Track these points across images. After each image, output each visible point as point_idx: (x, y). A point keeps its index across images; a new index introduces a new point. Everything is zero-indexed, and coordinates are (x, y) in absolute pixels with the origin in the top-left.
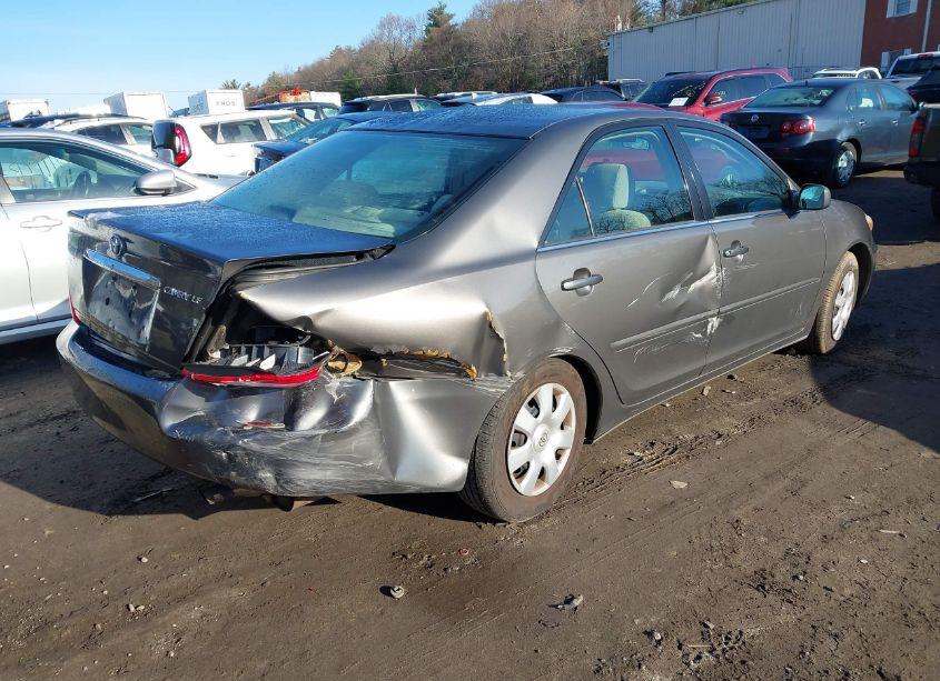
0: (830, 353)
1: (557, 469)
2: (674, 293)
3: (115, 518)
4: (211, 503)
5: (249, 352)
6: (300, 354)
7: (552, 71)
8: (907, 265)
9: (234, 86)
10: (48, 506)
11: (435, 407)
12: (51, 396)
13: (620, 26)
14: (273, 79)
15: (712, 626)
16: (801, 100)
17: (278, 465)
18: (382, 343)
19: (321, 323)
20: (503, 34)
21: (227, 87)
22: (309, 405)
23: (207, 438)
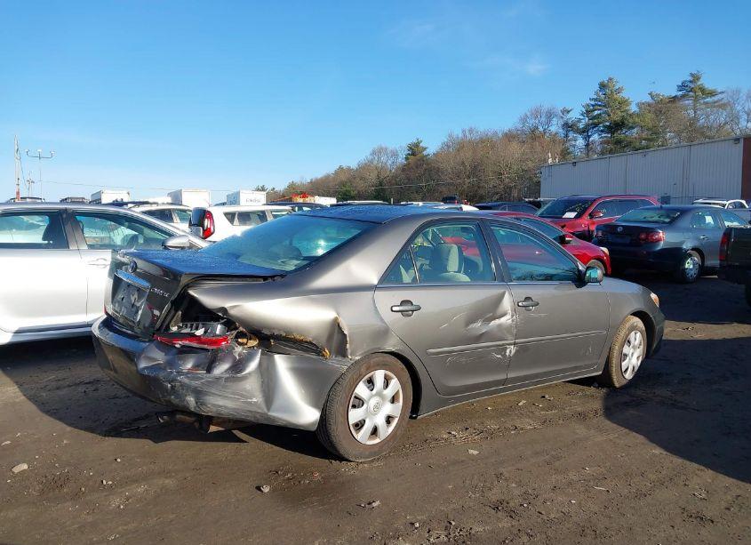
0: (622, 388)
1: (386, 431)
2: (478, 324)
3: (107, 438)
4: (161, 421)
5: (191, 327)
6: (219, 329)
7: (498, 190)
8: (711, 337)
9: (263, 189)
10: (69, 429)
11: (302, 374)
12: (86, 371)
13: (550, 161)
14: (292, 186)
15: (453, 523)
16: (656, 218)
17: (198, 393)
18: (270, 328)
19: (232, 312)
20: (463, 163)
21: (258, 190)
22: (222, 360)
23: (161, 375)
